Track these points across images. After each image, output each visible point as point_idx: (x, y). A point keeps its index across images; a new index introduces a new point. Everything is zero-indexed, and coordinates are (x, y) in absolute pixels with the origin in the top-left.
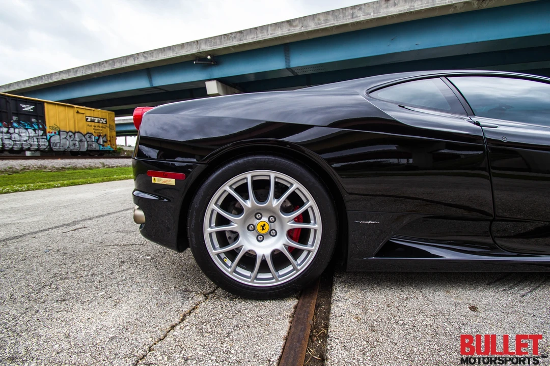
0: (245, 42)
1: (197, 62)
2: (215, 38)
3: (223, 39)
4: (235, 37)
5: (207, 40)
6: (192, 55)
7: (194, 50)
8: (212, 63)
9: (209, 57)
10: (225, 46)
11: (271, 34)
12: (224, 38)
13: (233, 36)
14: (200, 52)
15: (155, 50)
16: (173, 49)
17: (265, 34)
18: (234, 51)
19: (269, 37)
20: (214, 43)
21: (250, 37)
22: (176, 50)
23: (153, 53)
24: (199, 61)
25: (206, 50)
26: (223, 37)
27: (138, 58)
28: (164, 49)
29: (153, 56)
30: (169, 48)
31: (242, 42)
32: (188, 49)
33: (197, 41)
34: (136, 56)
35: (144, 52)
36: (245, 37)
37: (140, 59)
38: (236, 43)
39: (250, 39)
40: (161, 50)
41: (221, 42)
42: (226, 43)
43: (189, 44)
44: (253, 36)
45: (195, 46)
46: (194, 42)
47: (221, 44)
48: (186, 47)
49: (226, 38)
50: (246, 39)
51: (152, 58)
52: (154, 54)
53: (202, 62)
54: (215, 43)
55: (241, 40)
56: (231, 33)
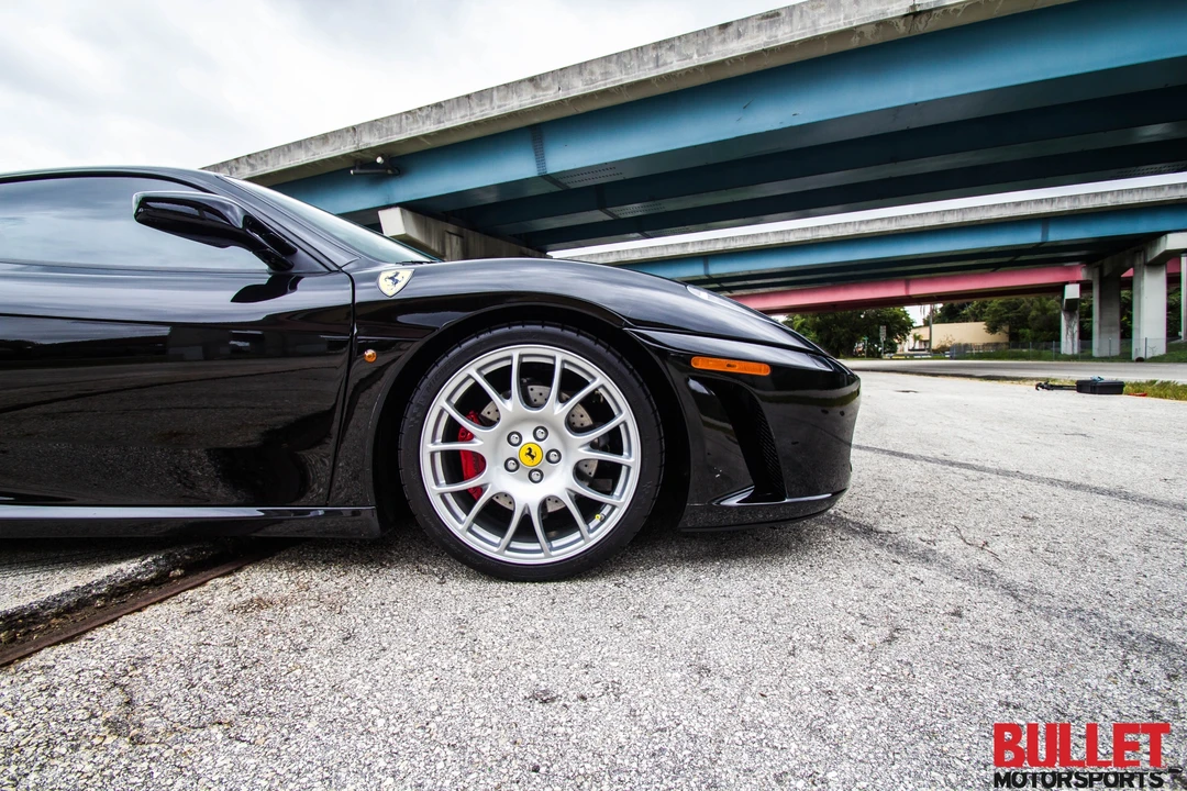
0: (448, 125)
1: (357, 171)
2: (388, 119)
3: (404, 121)
4: (428, 116)
5: (372, 125)
6: (344, 156)
7: (348, 148)
8: (389, 172)
9: (379, 160)
10: (408, 136)
11: (499, 107)
12: (407, 118)
13: (424, 114)
14: (361, 151)
15: (271, 150)
16: (306, 146)
17: (488, 106)
18: (429, 144)
19: (495, 113)
20: (387, 129)
21: (458, 116)
22: (313, 147)
23: (266, 156)
24: (361, 168)
25: (373, 145)
26: (404, 117)
27: (237, 169)
28: (288, 146)
29: (266, 163)
30: (299, 144)
31: (442, 127)
32: (337, 144)
33: (354, 128)
34: (233, 163)
35: (249, 156)
36: (448, 115)
37: (241, 171)
38: (430, 127)
39: (457, 119)
40: (283, 150)
41: (401, 127)
42: (411, 130)
43: (337, 134)
44: (463, 113)
45: (349, 139)
46: (347, 130)
47: (400, 132)
48: (331, 141)
49: (411, 120)
50: (450, 120)
51: (265, 168)
52: (269, 158)
53: (368, 171)
54: (389, 131)
55: (439, 122)
56: (420, 109)
